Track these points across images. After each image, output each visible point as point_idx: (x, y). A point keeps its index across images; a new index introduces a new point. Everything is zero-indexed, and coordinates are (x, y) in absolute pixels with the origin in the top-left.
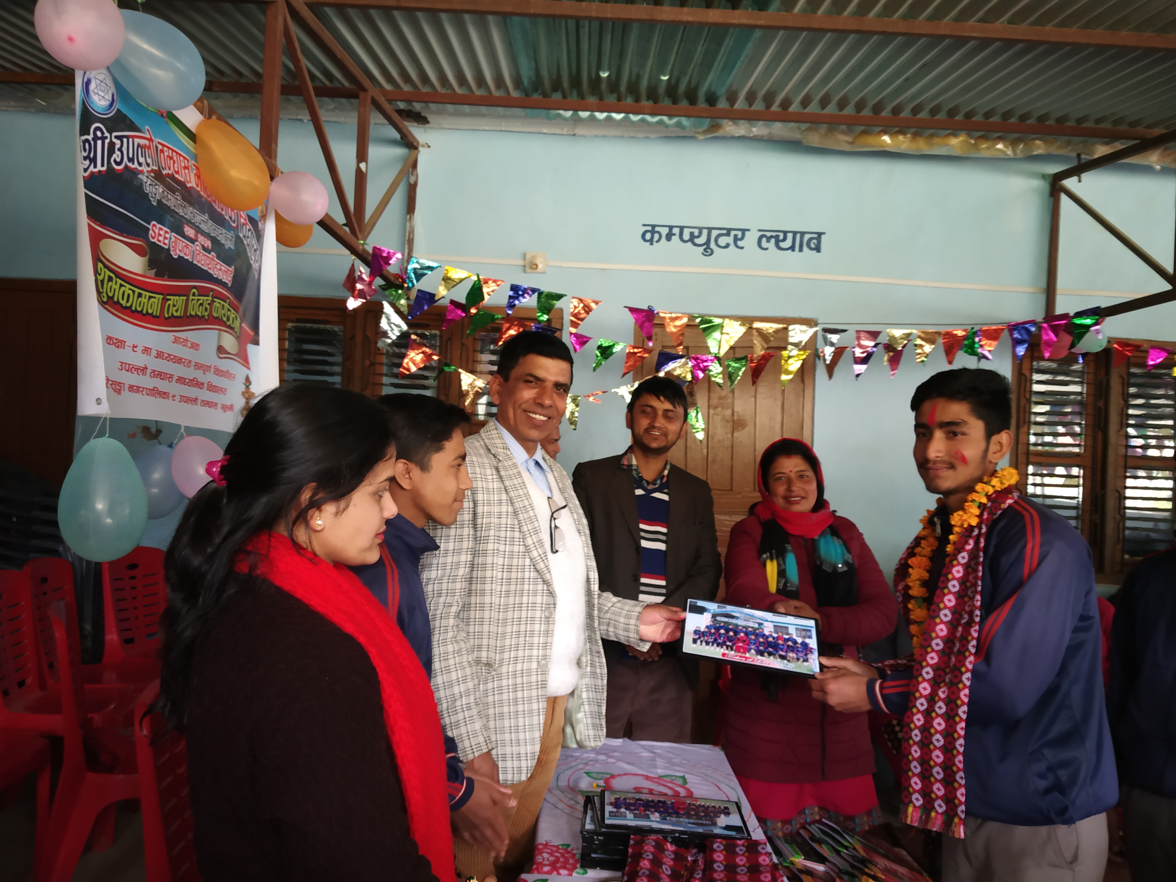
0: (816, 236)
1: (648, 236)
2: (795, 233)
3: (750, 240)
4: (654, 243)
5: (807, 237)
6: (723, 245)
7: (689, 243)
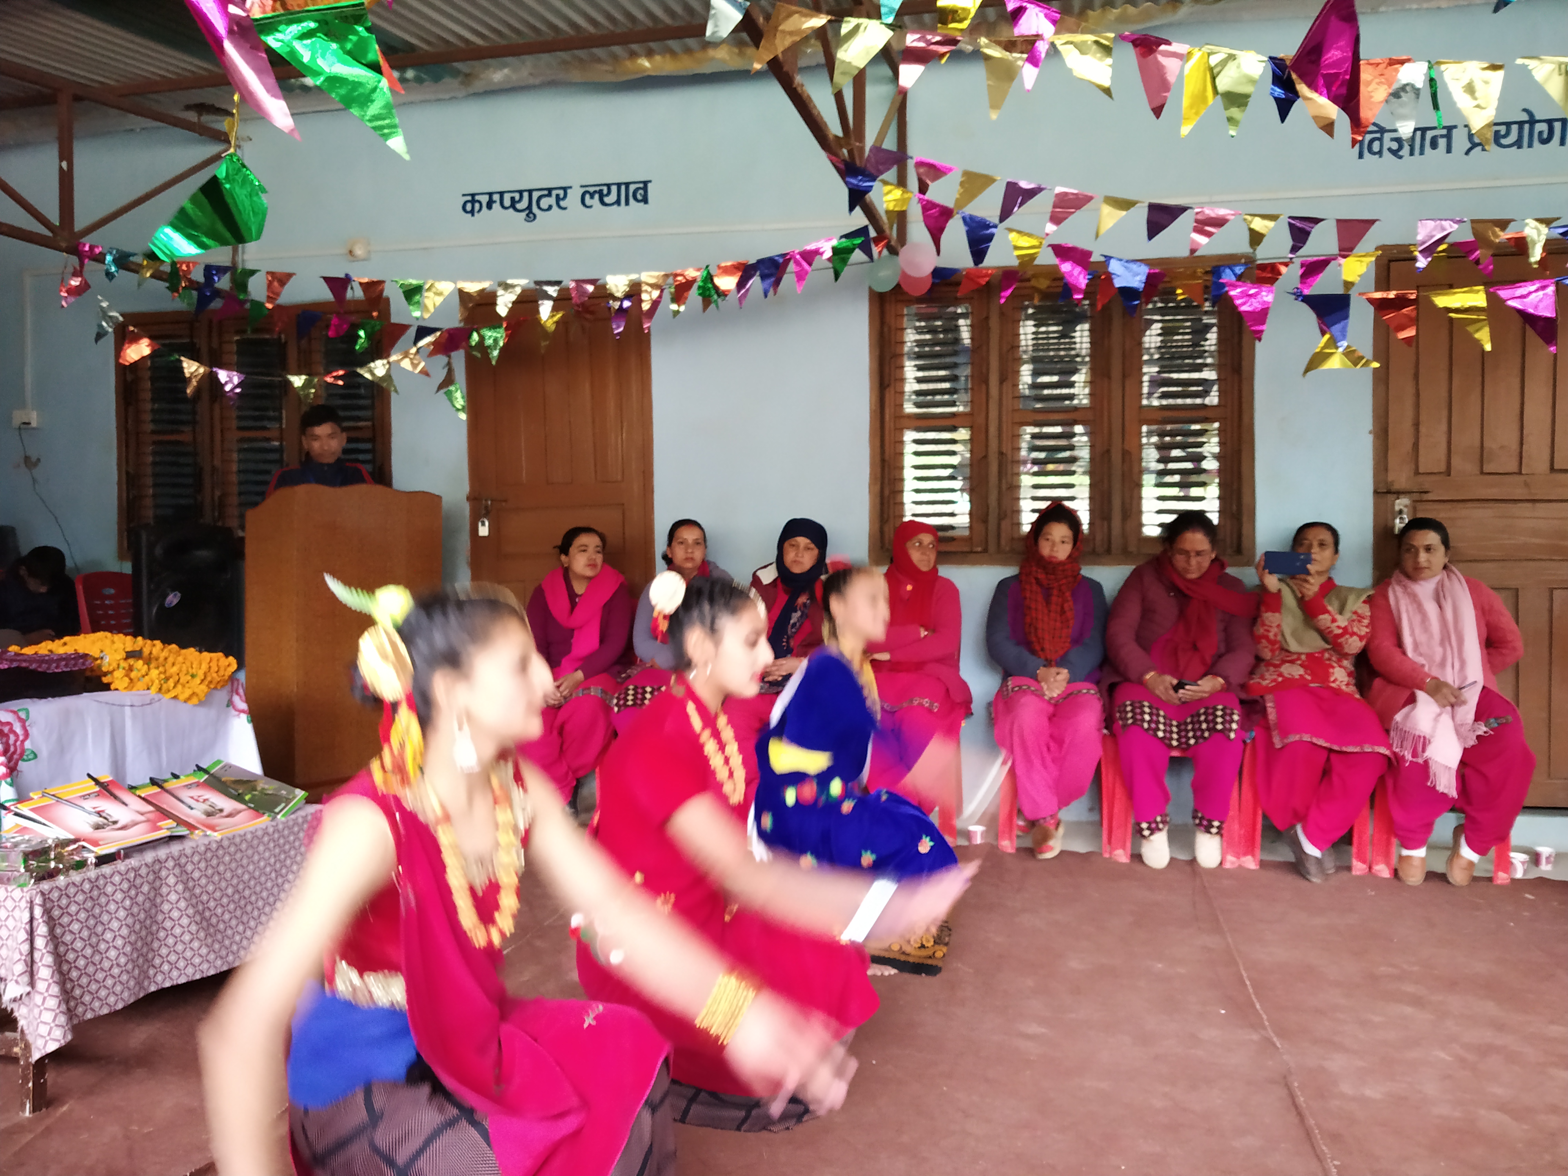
0: (641, 185)
1: (469, 207)
2: (619, 185)
3: (573, 198)
4: (476, 214)
5: (632, 188)
6: (546, 207)
7: (511, 210)
